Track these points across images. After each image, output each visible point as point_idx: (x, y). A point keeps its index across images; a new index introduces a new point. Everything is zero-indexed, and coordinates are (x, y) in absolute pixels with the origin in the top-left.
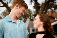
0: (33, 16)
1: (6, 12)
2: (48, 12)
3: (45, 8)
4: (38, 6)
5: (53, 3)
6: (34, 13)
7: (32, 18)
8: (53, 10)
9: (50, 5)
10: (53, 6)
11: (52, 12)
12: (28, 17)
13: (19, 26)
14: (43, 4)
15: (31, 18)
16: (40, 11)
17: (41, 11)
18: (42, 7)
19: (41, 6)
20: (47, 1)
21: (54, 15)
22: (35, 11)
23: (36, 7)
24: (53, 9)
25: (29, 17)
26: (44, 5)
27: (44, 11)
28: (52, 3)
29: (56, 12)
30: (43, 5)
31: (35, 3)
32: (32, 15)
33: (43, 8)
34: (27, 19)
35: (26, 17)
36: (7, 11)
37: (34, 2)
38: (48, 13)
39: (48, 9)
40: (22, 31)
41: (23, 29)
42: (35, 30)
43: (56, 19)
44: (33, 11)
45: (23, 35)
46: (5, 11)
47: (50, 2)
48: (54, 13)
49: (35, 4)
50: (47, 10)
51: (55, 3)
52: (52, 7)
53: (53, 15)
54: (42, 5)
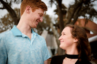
0: (54, 27)
1: (8, 18)
2: (80, 21)
3: (75, 14)
4: (63, 9)
5: (89, 5)
6: (56, 21)
7: (51, 30)
8: (88, 18)
9: (82, 9)
10: (88, 11)
11: (86, 21)
12: (45, 28)
13: (34, 43)
14: (71, 6)
15: (49, 29)
16: (66, 19)
17: (68, 18)
18: (69, 11)
19: (67, 10)
20: (77, 3)
21: (89, 26)
22: (58, 18)
23: (59, 11)
24: (88, 15)
25: (47, 28)
26: (73, 9)
27: (73, 19)
28: (87, 5)
29: (92, 22)
30: (71, 9)
31: (57, 4)
32: (51, 25)
33: (70, 13)
34: (42, 30)
35: (42, 28)
36: (10, 16)
37: (55, 2)
38: (80, 23)
39: (79, 16)
40: (38, 53)
41: (40, 48)
42: (56, 50)
43: (91, 33)
44: (55, 18)
45: (40, 58)
46: (6, 17)
47: (83, 4)
48: (89, 23)
49: (57, 7)
50: (77, 18)
51: (92, 5)
52: (86, 12)
53: (87, 25)
54: (69, 9)
